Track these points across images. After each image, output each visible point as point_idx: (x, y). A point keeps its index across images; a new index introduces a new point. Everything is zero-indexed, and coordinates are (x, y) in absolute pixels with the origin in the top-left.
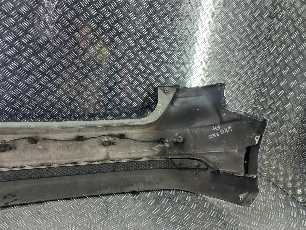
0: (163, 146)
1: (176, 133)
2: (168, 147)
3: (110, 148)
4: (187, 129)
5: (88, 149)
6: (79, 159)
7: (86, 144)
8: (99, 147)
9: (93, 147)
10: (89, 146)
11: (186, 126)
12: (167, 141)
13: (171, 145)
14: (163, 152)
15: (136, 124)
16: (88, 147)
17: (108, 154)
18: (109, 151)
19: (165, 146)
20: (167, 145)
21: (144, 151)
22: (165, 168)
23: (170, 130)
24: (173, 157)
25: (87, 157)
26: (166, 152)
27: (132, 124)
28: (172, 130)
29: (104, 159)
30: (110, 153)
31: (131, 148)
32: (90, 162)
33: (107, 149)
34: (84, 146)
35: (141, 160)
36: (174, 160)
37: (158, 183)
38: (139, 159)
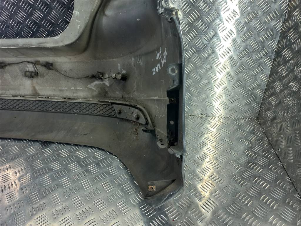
0: (102, 83)
1: (119, 65)
2: (108, 86)
3: (35, 80)
4: (131, 58)
5: (10, 80)
6: (4, 92)
7: (7, 73)
8: (22, 78)
9: (15, 77)
10: (11, 76)
11: (131, 53)
12: (107, 76)
13: (112, 83)
14: (103, 92)
15: (48, 45)
16: (9, 77)
17: (34, 89)
18: (34, 85)
19: (104, 84)
20: (107, 83)
21: (78, 88)
22: (105, 116)
23: (112, 60)
24: (114, 102)
25: (12, 89)
26: (106, 93)
27: (43, 45)
28: (114, 59)
29: (32, 94)
30: (37, 88)
31: (60, 82)
32: (14, 96)
33: (32, 82)
34: (5, 76)
35: (74, 101)
36: (114, 106)
37: (84, 135)
38: (72, 99)
